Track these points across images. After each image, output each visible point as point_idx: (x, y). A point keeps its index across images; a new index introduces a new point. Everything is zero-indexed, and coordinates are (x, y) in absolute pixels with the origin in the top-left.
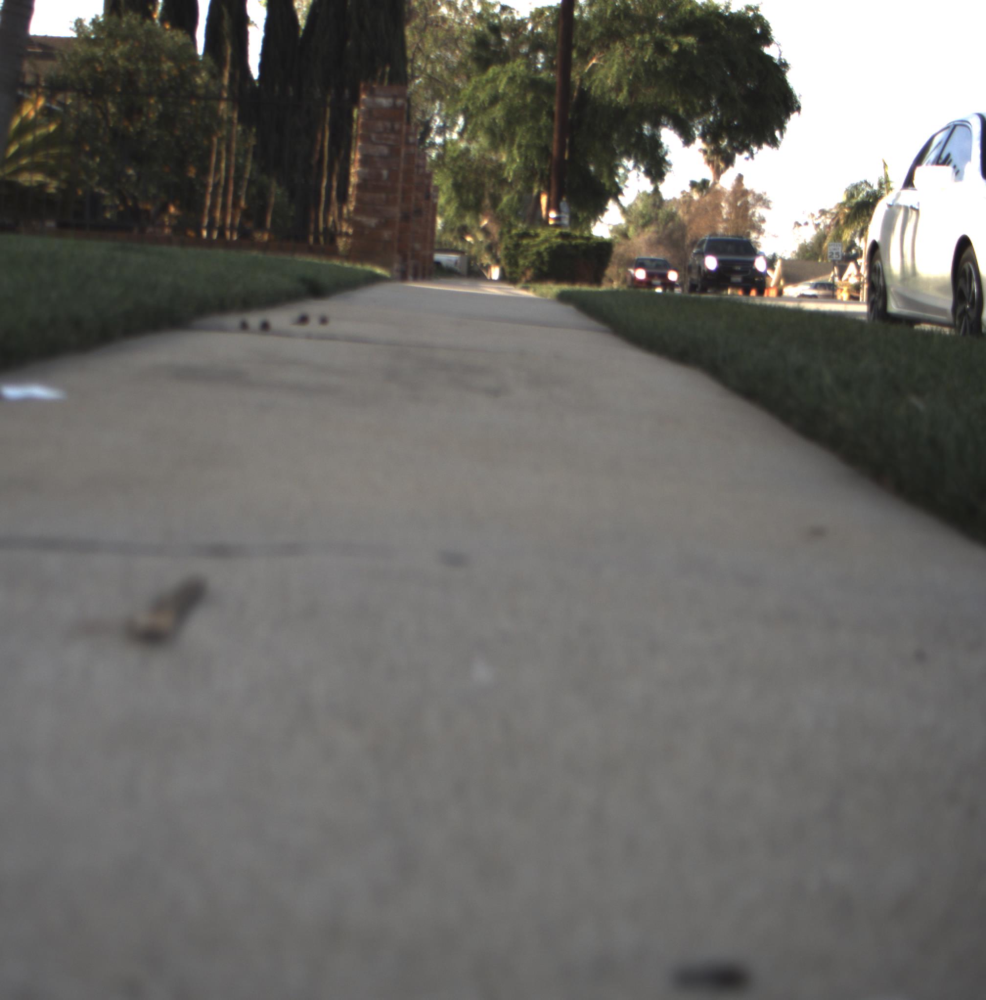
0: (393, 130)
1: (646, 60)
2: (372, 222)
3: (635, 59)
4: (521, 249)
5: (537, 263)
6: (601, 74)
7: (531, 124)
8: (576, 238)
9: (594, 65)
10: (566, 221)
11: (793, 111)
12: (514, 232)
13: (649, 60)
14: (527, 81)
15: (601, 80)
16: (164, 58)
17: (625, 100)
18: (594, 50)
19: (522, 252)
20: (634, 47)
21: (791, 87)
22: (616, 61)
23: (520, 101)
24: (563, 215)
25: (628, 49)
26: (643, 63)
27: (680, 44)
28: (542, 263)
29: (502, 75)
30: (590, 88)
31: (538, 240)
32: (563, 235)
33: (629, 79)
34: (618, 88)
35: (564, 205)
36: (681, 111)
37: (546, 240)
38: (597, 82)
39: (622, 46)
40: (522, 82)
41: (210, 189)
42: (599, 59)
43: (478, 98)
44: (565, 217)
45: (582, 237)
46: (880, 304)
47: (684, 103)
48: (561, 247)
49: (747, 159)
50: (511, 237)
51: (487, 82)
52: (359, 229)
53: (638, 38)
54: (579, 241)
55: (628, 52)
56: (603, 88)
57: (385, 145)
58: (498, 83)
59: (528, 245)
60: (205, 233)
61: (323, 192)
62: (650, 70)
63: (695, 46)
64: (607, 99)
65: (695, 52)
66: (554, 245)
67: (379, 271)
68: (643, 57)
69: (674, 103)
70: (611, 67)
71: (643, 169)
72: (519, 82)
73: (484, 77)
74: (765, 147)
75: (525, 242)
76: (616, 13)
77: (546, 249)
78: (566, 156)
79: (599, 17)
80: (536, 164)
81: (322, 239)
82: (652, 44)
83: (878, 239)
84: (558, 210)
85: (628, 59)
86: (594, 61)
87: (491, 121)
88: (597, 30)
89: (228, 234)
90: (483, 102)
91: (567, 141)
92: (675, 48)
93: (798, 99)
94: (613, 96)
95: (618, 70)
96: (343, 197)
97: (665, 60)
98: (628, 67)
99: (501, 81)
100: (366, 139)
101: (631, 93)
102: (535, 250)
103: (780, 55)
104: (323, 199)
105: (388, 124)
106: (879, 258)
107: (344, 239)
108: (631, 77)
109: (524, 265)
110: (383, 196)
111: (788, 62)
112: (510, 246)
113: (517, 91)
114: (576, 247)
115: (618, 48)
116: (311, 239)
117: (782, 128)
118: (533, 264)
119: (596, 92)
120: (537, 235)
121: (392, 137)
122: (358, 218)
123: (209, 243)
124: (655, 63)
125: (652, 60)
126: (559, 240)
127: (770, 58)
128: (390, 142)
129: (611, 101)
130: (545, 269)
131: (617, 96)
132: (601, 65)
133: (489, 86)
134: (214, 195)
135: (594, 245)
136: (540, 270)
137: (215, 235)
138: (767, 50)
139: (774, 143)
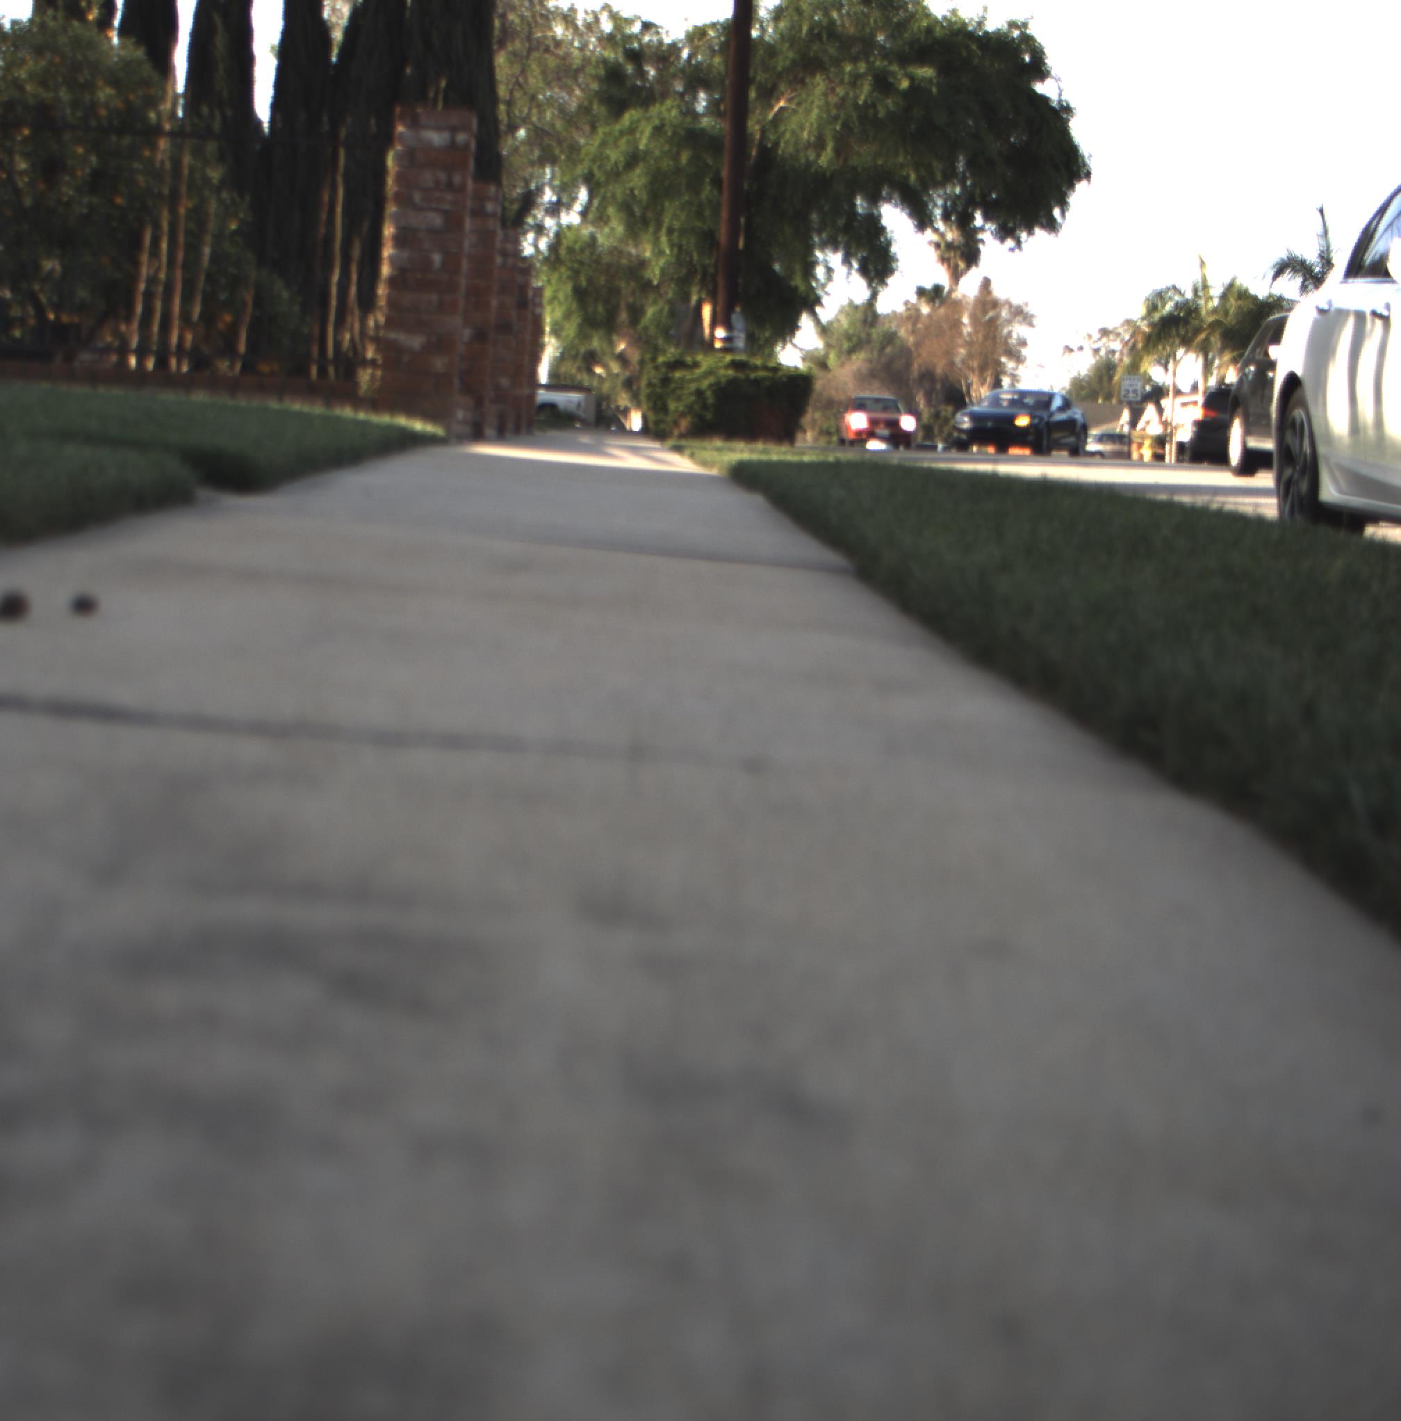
0: (450, 186)
1: (861, 102)
2: (416, 342)
3: (843, 99)
4: (673, 386)
5: (696, 407)
6: (793, 123)
7: (687, 198)
8: (756, 368)
9: (782, 109)
10: (740, 343)
11: (1080, 179)
12: (661, 359)
13: (865, 101)
14: (682, 133)
15: (793, 132)
16: (100, 83)
17: (830, 162)
18: (782, 87)
19: (674, 391)
20: (842, 82)
21: (1076, 143)
22: (817, 103)
23: (671, 163)
24: (736, 333)
25: (833, 85)
26: (856, 106)
27: (912, 78)
28: (705, 407)
29: (643, 123)
30: (777, 144)
31: (698, 372)
32: (735, 365)
33: (835, 130)
34: (819, 145)
35: (737, 319)
36: (913, 177)
37: (710, 372)
38: (788, 135)
39: (824, 80)
40: (675, 133)
41: (142, 286)
42: (790, 100)
43: (608, 158)
44: (739, 337)
45: (765, 368)
46: (1304, 486)
47: (917, 168)
48: (732, 382)
49: (1012, 250)
50: (657, 368)
51: (622, 133)
52: (392, 354)
53: (848, 68)
54: (761, 374)
55: (833, 90)
56: (796, 143)
57: (437, 210)
58: (638, 135)
59: (682, 379)
60: (133, 361)
61: (334, 290)
62: (866, 115)
63: (935, 81)
64: (803, 161)
65: (934, 90)
66: (723, 380)
67: (418, 426)
68: (857, 97)
69: (902, 166)
70: (808, 112)
71: (855, 265)
72: (669, 134)
73: (617, 127)
74: (1038, 231)
75: (678, 375)
76: (816, 31)
77: (710, 386)
78: (741, 244)
79: (790, 38)
80: (695, 257)
81: (331, 370)
82: (870, 78)
83: (1299, 373)
84: (729, 326)
85: (833, 100)
86: (782, 104)
87: (628, 192)
88: (787, 56)
89: (173, 362)
90: (616, 163)
91: (742, 220)
92: (905, 84)
93: (1087, 161)
94: (812, 157)
95: (820, 117)
96: (367, 302)
97: (889, 101)
98: (834, 112)
99: (642, 133)
100: (403, 200)
101: (837, 151)
102: (693, 387)
103: (1060, 95)
104: (334, 302)
105: (442, 176)
106: (1303, 404)
107: (369, 371)
108: (838, 128)
109: (676, 411)
110: (434, 297)
111: (1072, 105)
112: (654, 381)
113: (667, 148)
114: (757, 382)
115: (819, 83)
116: (314, 371)
117: (1063, 204)
118: (690, 408)
119: (785, 148)
120: (696, 365)
121: (449, 197)
122: (392, 335)
123: (139, 379)
124: (874, 105)
125: (869, 102)
126: (731, 372)
127: (1044, 100)
128: (447, 207)
129: (809, 164)
130: (709, 416)
131: (818, 156)
132: (793, 110)
133: (623, 142)
134: (149, 296)
135: (785, 379)
136: (701, 418)
137: (150, 364)
138: (1040, 88)
139: (1051, 226)
